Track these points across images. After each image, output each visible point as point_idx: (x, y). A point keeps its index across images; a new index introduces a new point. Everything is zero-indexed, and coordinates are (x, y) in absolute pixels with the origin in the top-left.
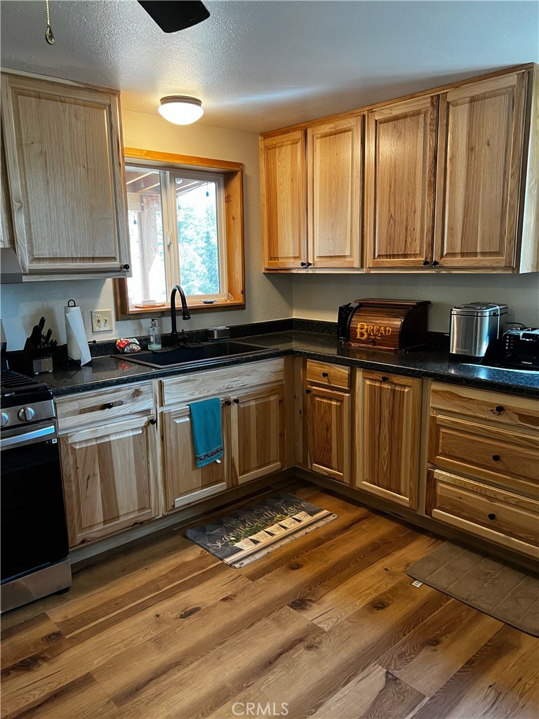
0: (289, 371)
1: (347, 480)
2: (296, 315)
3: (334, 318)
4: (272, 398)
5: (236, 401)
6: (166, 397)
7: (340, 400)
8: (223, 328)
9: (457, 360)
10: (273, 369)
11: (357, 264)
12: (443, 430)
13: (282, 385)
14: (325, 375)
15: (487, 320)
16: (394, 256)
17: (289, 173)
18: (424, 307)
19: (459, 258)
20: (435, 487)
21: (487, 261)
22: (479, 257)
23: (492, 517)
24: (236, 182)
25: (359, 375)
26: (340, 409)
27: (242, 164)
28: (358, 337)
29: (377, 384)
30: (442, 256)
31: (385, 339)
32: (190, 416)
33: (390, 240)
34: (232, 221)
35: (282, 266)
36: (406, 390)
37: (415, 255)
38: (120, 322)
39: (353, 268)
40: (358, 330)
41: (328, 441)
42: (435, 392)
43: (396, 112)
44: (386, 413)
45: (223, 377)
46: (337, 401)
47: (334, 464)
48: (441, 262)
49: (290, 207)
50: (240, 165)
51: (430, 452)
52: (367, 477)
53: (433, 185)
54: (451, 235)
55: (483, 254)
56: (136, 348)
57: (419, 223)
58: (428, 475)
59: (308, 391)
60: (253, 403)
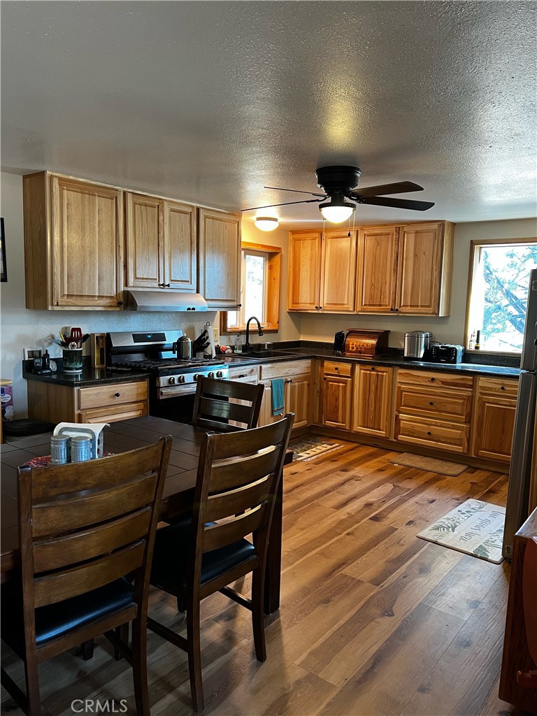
0: (313, 367)
1: (348, 428)
2: (302, 338)
3: (332, 341)
4: (305, 382)
5: (291, 381)
6: (263, 375)
7: (345, 382)
8: (269, 343)
9: (408, 359)
10: (306, 365)
11: (351, 309)
12: (404, 393)
13: (309, 376)
14: (336, 369)
15: (423, 339)
16: (373, 305)
17: (309, 256)
18: (387, 332)
19: (409, 308)
20: (399, 423)
21: (423, 310)
22: (420, 308)
23: (429, 433)
24: (277, 258)
25: (357, 367)
26: (345, 388)
27: (280, 248)
28: (350, 349)
29: (368, 372)
30: (400, 307)
31: (366, 350)
32: (271, 387)
33: (372, 297)
34: (273, 281)
35: (301, 308)
36: (385, 374)
37: (386, 306)
38: (222, 336)
39: (349, 311)
40: (350, 346)
41: (337, 407)
42: (400, 373)
43: (376, 232)
44: (373, 387)
45: (285, 368)
46: (343, 383)
47: (340, 420)
48: (400, 309)
49: (309, 275)
50: (279, 249)
51: (397, 406)
52: (360, 424)
53: (396, 270)
54: (405, 297)
55: (421, 306)
56: (230, 351)
57: (388, 290)
58: (396, 417)
59: (325, 379)
60: (297, 384)
